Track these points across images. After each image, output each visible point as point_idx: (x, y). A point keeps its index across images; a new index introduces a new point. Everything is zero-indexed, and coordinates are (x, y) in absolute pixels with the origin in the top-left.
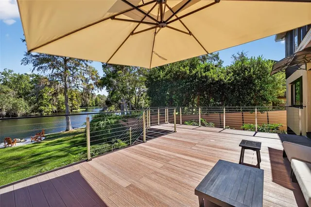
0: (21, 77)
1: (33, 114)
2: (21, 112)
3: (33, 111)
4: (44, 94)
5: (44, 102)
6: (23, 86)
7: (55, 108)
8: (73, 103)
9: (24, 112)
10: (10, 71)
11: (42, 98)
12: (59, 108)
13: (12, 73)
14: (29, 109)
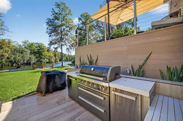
0: (32, 44)
1: (37, 63)
2: (33, 61)
3: (37, 62)
4: (43, 53)
5: (43, 57)
6: (33, 49)
7: (48, 60)
8: (56, 58)
9: (34, 62)
10: (27, 41)
11: (42, 55)
12: (49, 61)
13: (28, 42)
14: (36, 60)
